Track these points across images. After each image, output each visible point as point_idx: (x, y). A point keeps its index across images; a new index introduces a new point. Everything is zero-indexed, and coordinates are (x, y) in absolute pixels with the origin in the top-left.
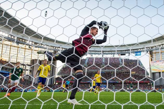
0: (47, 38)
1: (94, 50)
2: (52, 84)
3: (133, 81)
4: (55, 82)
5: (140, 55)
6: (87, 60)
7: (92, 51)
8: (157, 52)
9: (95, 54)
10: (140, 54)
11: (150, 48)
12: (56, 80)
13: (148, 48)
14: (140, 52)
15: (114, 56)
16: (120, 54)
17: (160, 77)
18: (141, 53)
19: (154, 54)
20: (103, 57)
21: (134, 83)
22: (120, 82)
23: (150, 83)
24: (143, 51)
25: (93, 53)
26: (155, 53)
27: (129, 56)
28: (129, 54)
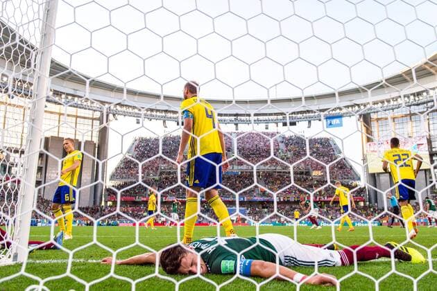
2: (98, 204)
3: (318, 198)
4: (103, 199)
5: (341, 125)
8: (383, 116)
10: (341, 122)
12: (107, 193)
13: (362, 107)
14: (340, 117)
15: (267, 128)
17: (391, 187)
18: (343, 119)
19: (375, 122)
20: (237, 129)
21: (322, 202)
22: (282, 200)
23: (364, 201)
24: (347, 113)
26: (378, 120)
27: (309, 127)
28: (310, 122)
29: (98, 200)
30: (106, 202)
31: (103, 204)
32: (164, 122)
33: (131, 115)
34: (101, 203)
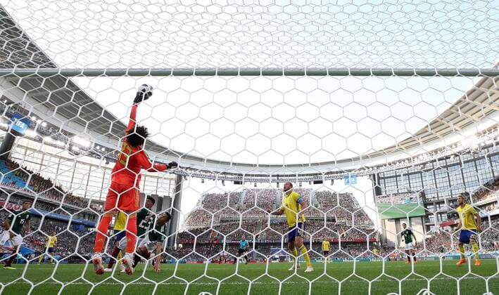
0: (161, 147)
1: (259, 173)
4: (176, 242)
5: (355, 182)
6: (244, 194)
7: (256, 175)
9: (261, 181)
10: (356, 180)
11: (376, 168)
12: (178, 238)
13: (371, 169)
14: (355, 176)
15: (301, 186)
16: (312, 182)
18: (357, 178)
19: (383, 180)
20: (278, 187)
24: (360, 174)
25: (256, 181)
27: (332, 184)
28: (333, 181)
29: (172, 242)
30: (178, 245)
31: (175, 245)
32: (223, 181)
33: (197, 176)
34: (174, 245)
